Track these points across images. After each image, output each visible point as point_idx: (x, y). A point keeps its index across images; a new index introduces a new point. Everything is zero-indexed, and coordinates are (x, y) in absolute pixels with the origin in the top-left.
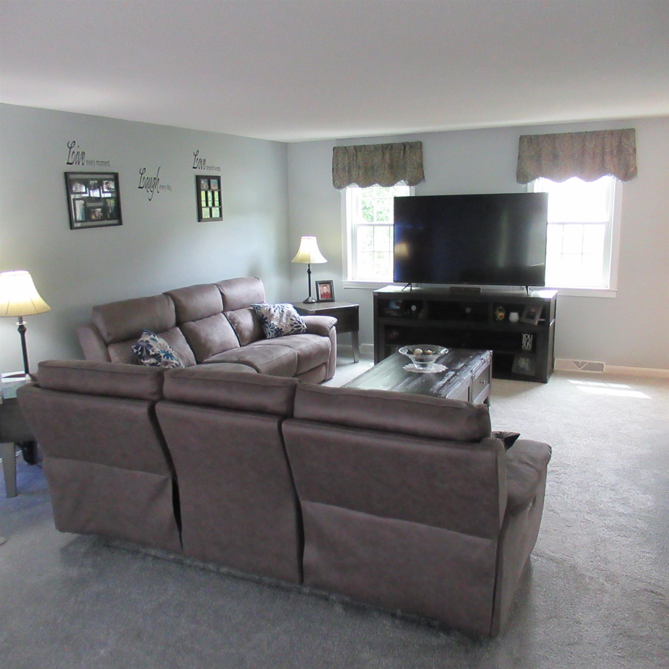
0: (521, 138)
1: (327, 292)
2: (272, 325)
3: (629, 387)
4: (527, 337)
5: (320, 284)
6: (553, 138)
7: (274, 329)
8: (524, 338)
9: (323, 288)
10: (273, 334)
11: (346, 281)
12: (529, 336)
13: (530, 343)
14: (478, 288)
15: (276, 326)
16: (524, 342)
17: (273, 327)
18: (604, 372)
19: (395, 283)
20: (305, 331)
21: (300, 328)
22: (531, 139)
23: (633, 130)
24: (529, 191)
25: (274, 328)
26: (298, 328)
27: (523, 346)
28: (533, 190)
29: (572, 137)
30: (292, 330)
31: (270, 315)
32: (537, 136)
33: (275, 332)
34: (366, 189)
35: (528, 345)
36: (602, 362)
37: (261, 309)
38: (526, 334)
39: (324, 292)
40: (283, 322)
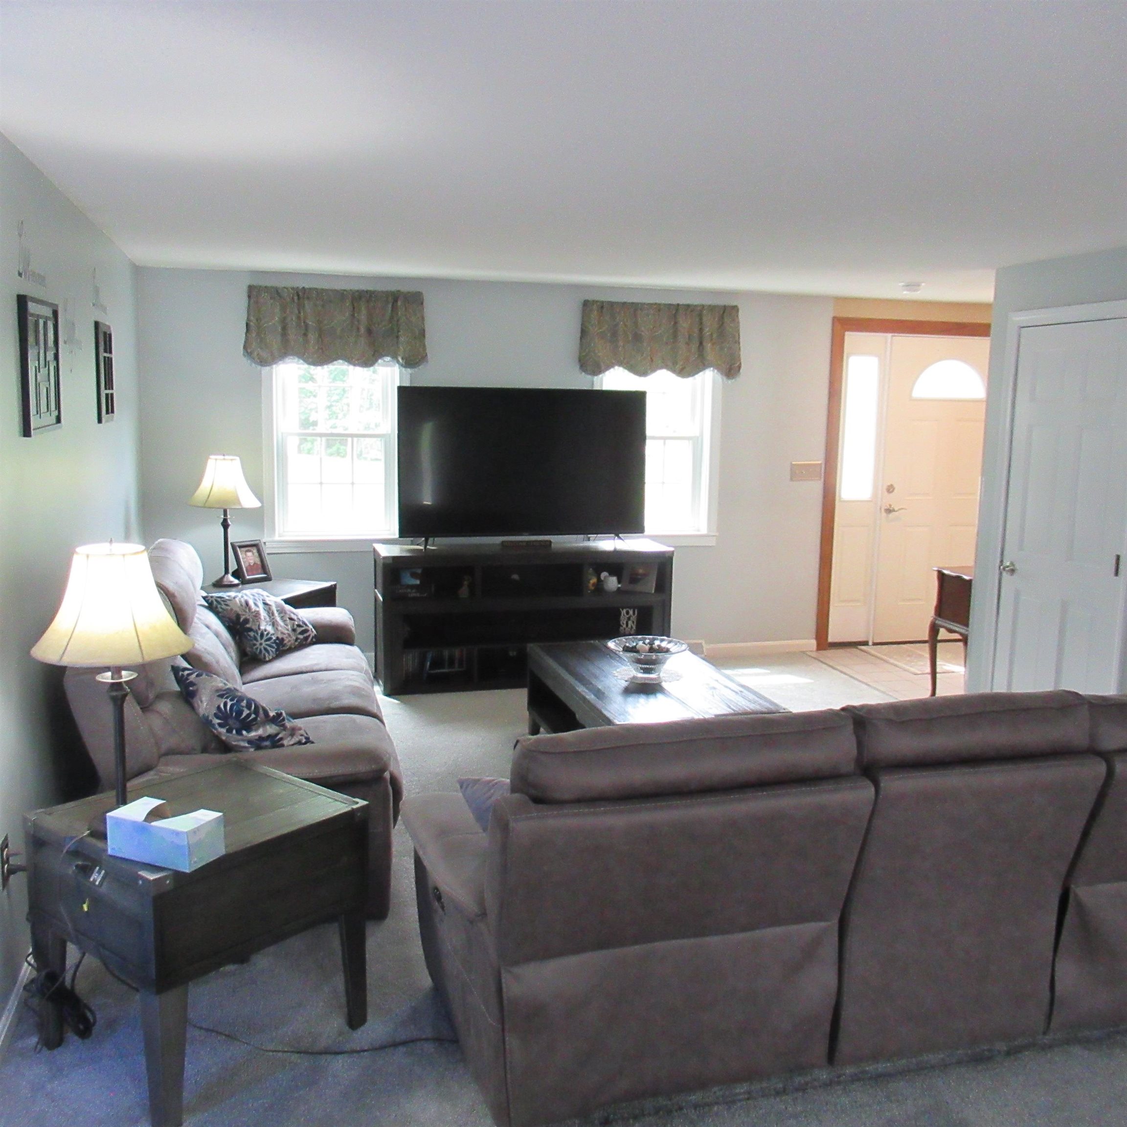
0: (586, 304)
1: (255, 563)
2: (265, 633)
3: (769, 671)
4: (628, 613)
5: (240, 547)
6: (634, 308)
7: (272, 641)
8: (624, 615)
9: (246, 555)
10: (274, 650)
11: (270, 539)
12: (631, 612)
13: (633, 622)
14: (547, 541)
15: (273, 634)
16: (623, 621)
17: (269, 636)
18: (706, 656)
19: (402, 539)
20: (314, 640)
21: (307, 634)
22: (602, 307)
23: (735, 309)
24: (597, 387)
25: (270, 639)
26: (305, 635)
27: (621, 628)
28: (601, 385)
29: (659, 310)
30: (297, 639)
31: (252, 613)
32: (612, 304)
33: (276, 647)
34: (323, 369)
35: (629, 626)
36: (700, 641)
37: (228, 602)
38: (625, 608)
39: (249, 563)
40: (281, 626)
